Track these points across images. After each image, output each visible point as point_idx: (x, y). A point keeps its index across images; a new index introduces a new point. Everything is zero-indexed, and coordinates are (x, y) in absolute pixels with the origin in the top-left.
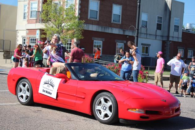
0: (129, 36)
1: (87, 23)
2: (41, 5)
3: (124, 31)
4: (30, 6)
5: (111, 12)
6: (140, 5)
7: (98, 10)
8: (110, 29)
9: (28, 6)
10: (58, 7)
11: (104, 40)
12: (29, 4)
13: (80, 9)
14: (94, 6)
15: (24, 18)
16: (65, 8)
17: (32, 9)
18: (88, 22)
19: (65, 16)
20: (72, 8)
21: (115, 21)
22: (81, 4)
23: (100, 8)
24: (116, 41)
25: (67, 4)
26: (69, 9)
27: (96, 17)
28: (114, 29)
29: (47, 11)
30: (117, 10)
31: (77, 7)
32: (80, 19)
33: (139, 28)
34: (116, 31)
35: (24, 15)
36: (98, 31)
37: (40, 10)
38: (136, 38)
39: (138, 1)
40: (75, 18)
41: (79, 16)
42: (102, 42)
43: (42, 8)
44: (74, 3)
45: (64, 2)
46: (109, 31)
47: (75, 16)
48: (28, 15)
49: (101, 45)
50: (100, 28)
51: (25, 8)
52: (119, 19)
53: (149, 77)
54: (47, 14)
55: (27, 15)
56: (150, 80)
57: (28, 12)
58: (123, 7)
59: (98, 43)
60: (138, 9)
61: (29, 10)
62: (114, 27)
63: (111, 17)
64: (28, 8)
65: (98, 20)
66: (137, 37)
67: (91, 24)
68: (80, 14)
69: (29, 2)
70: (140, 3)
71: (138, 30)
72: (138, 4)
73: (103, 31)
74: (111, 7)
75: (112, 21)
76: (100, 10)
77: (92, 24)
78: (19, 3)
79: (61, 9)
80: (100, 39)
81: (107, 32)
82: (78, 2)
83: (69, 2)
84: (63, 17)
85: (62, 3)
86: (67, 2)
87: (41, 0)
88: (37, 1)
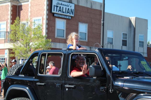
1: (54, 42)
2: (9, 25)
3: (91, 48)
7: (65, 29)
10: (27, 26)
13: (48, 29)
14: (60, 24)
16: (33, 27)
18: (55, 40)
19: (33, 36)
20: (39, 28)
21: (82, 39)
22: (48, 24)
23: (66, 27)
26: (36, 29)
27: (63, 36)
29: (15, 31)
30: (83, 28)
31: (44, 27)
32: (48, 38)
37: (9, 30)
40: (43, 37)
41: (47, 35)
44: (41, 23)
45: (31, 23)
52: (86, 37)
54: (15, 34)
58: (88, 25)
60: (102, 27)
65: (65, 38)
67: (58, 42)
68: (47, 33)
70: (103, 21)
71: (103, 47)
72: (102, 22)
74: (77, 25)
76: (67, 29)
77: (60, 43)
79: (29, 30)
82: (45, 21)
83: (36, 22)
84: (30, 37)
85: (29, 23)
86: (34, 22)
87: (9, 21)
88: (6, 22)
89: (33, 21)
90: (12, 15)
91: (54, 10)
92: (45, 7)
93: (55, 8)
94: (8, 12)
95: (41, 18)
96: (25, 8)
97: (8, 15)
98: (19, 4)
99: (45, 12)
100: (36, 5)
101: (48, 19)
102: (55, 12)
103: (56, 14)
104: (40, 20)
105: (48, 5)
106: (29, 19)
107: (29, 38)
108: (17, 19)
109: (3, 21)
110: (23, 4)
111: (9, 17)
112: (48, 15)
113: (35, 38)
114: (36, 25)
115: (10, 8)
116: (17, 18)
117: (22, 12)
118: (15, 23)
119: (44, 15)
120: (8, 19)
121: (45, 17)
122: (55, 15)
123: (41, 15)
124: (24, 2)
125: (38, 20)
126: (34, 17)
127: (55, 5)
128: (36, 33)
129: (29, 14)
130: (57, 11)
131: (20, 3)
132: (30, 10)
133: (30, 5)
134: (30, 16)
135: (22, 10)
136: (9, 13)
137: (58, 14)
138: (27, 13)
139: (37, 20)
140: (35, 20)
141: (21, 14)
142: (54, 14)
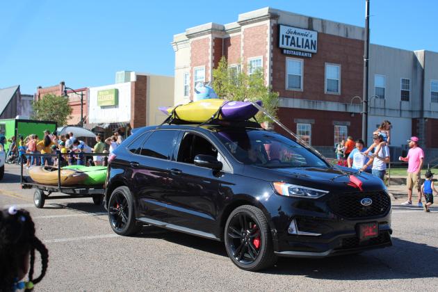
0: (355, 113)
1: (284, 97)
2: (210, 71)
3: (346, 105)
4: (194, 75)
5: (323, 76)
6: (367, 62)
7: (302, 75)
8: (323, 104)
9: (190, 75)
10: (238, 72)
11: (313, 123)
12: (191, 72)
13: (272, 75)
14: (294, 67)
15: (186, 94)
16: (249, 74)
17: (196, 79)
18: (285, 94)
19: (248, 87)
20: (259, 74)
21: (331, 91)
22: (272, 67)
23: (305, 70)
24: (334, 122)
25: (251, 69)
26: (254, 75)
27: (298, 86)
28: (330, 103)
29: (219, 81)
30: (332, 72)
31: (267, 71)
32: (272, 90)
33: (369, 100)
34: (332, 107)
35: (186, 89)
36: (302, 107)
37: (210, 79)
38: (364, 115)
39: (365, 56)
40: (265, 89)
41: (271, 86)
42: (310, 125)
43: (212, 77)
44: (262, 66)
45: (245, 67)
46: (321, 106)
47: (265, 87)
48: (192, 88)
49: (310, 130)
50: (306, 102)
51: (186, 77)
52: (338, 87)
53: (391, 179)
54: (220, 84)
55: (189, 88)
56: (393, 185)
57: (191, 85)
58: (342, 67)
59: (303, 127)
60: (365, 68)
61: (192, 81)
62: (330, 101)
63: (324, 85)
64: (191, 78)
65: (302, 90)
66: (366, 114)
67: (291, 97)
68: (272, 83)
69: (192, 69)
70: (367, 58)
71: (366, 102)
72: (365, 60)
73: (311, 108)
74: (323, 68)
75: (326, 91)
76: (305, 74)
77: (293, 98)
78: (176, 71)
79: (242, 77)
80: (306, 121)
81: (318, 108)
82: (268, 63)
83: (253, 64)
84: (245, 89)
85: (242, 67)
86: (251, 65)
87: (210, 65)
88: (204, 66)
89: (249, 63)
90: (214, 54)
91: (283, 44)
92: (268, 39)
93: (285, 39)
94: (207, 50)
95: (261, 57)
96: (235, 42)
97: (207, 54)
98: (226, 36)
99: (268, 47)
100: (253, 36)
101: (273, 59)
102: (285, 46)
103: (286, 49)
104: (260, 60)
105: (272, 36)
106: (242, 59)
107: (241, 91)
108: (222, 60)
109: (200, 65)
110: (231, 35)
111: (210, 58)
112: (272, 51)
113: (252, 91)
114: (253, 70)
115: (210, 44)
116: (223, 58)
117: (230, 50)
118: (219, 67)
119: (266, 52)
120: (208, 61)
121: (268, 55)
122: (285, 51)
123: (261, 53)
124: (233, 32)
125: (257, 61)
126: (251, 55)
127: (285, 34)
128: (254, 83)
129: (242, 52)
130: (287, 44)
131: (226, 33)
132: (242, 44)
133: (242, 37)
134: (243, 55)
135: (230, 45)
136: (210, 51)
137: (289, 50)
138: (238, 50)
139: (254, 61)
140: (251, 62)
141: (229, 52)
142: (282, 50)
